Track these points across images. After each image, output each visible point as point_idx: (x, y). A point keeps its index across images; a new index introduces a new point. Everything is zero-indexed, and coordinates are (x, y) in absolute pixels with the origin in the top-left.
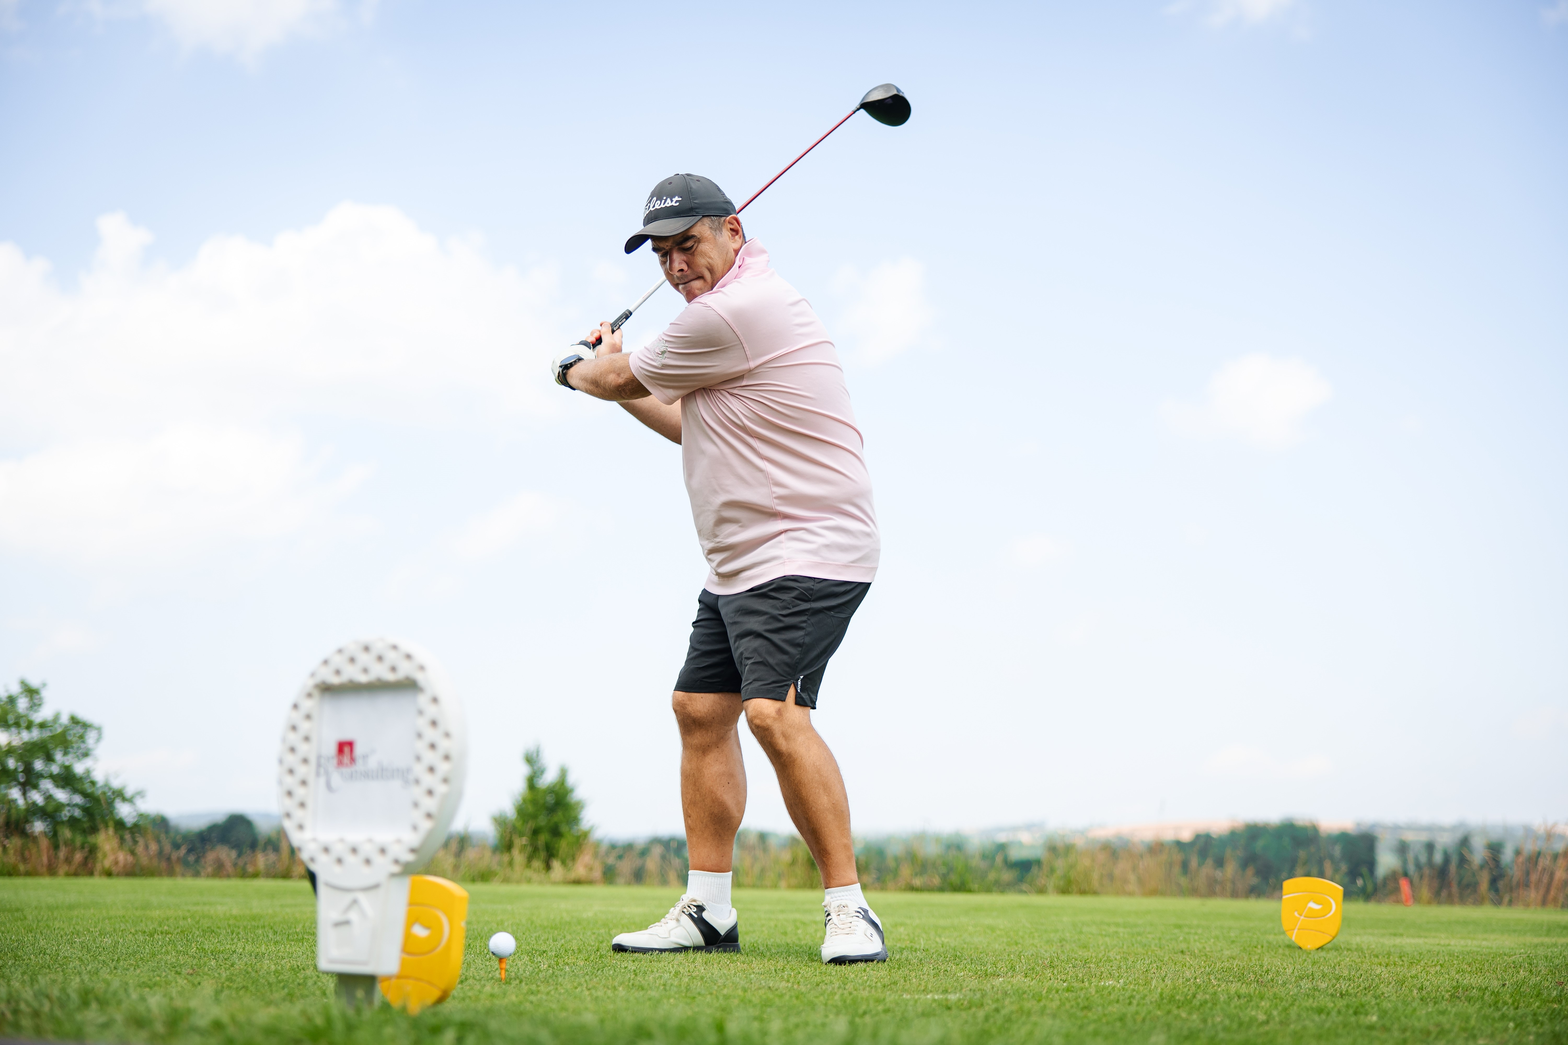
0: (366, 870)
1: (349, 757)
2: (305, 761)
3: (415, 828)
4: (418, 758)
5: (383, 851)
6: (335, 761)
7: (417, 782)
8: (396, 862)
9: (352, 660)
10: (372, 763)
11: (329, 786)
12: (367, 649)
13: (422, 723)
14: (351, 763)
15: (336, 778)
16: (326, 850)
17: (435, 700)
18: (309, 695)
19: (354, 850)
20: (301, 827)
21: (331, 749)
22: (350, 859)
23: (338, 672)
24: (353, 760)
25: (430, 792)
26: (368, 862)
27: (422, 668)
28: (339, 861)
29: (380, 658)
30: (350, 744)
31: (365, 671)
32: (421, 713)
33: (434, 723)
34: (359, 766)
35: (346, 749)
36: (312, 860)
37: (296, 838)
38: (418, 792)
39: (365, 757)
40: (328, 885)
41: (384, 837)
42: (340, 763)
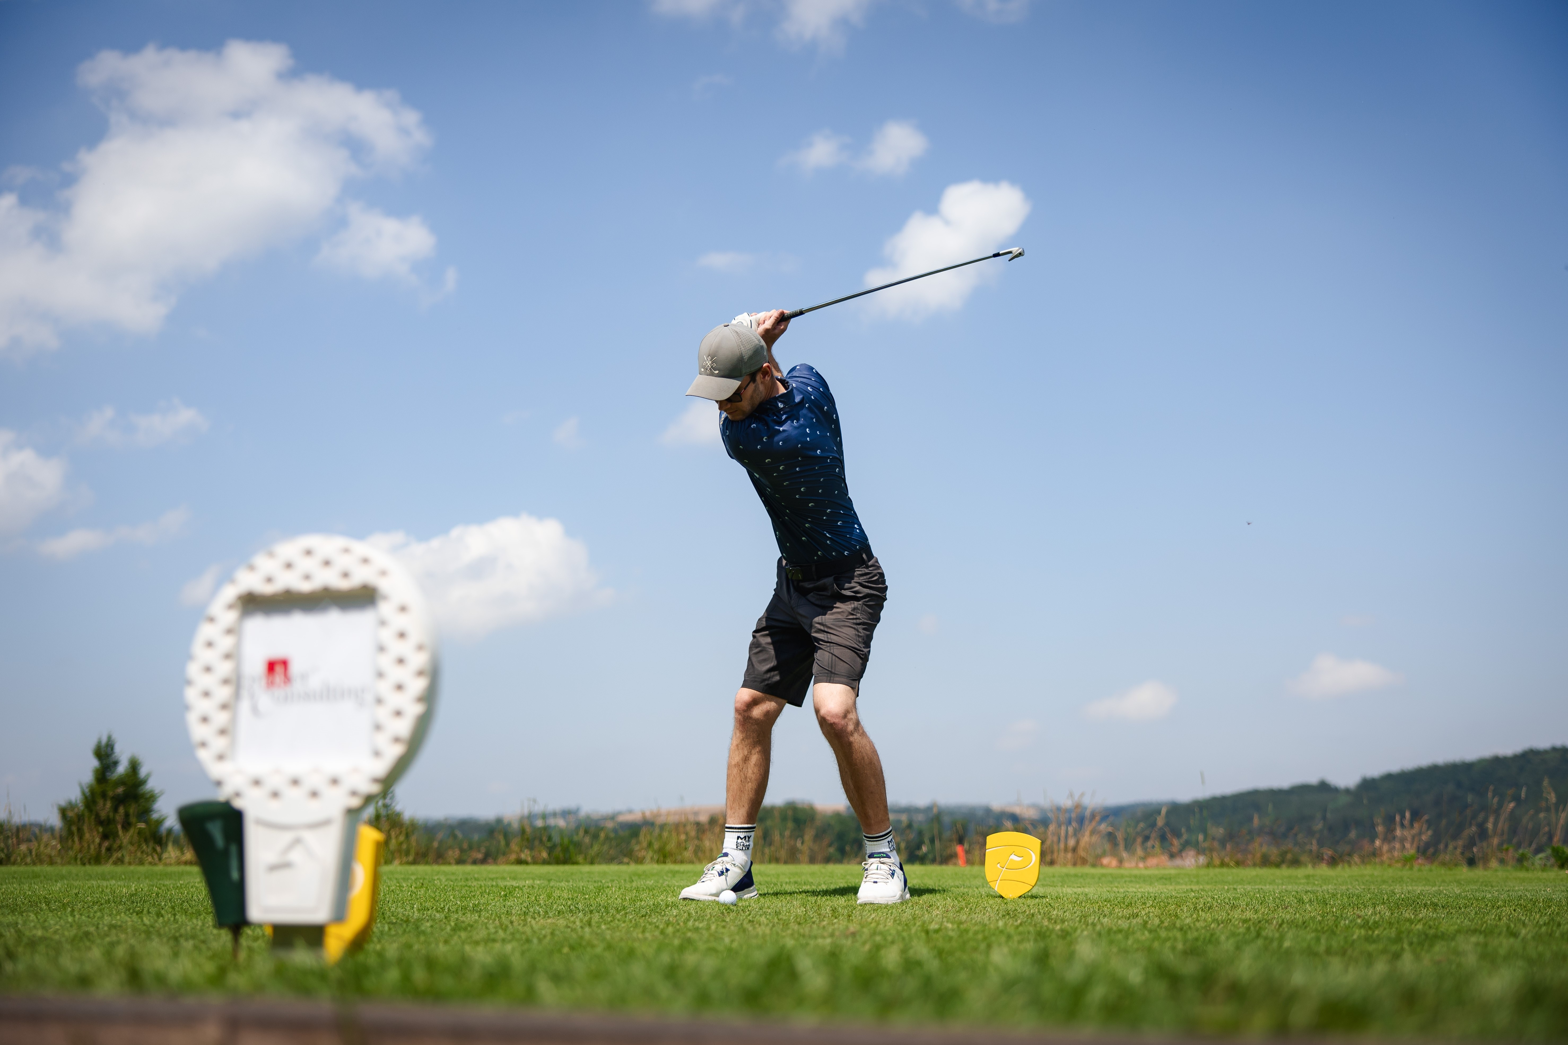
0: (314, 804)
1: (282, 677)
2: (226, 682)
3: (377, 754)
4: (380, 675)
5: (335, 781)
6: (264, 682)
7: (379, 701)
8: (354, 793)
9: (289, 566)
10: (315, 683)
11: (255, 710)
12: (308, 552)
13: (387, 635)
14: (285, 683)
15: (265, 699)
16: (257, 783)
17: (403, 609)
18: (231, 607)
19: (295, 782)
20: (221, 757)
21: (260, 668)
22: (290, 792)
23: (269, 580)
24: (287, 679)
25: (398, 713)
26: (314, 794)
27: (383, 573)
28: (276, 795)
29: (327, 563)
30: (285, 663)
31: (307, 577)
32: (383, 623)
33: (401, 635)
34: (297, 686)
35: (279, 669)
36: (237, 797)
37: (216, 770)
38: (383, 714)
39: (304, 677)
40: (261, 822)
41: (336, 765)
42: (271, 684)
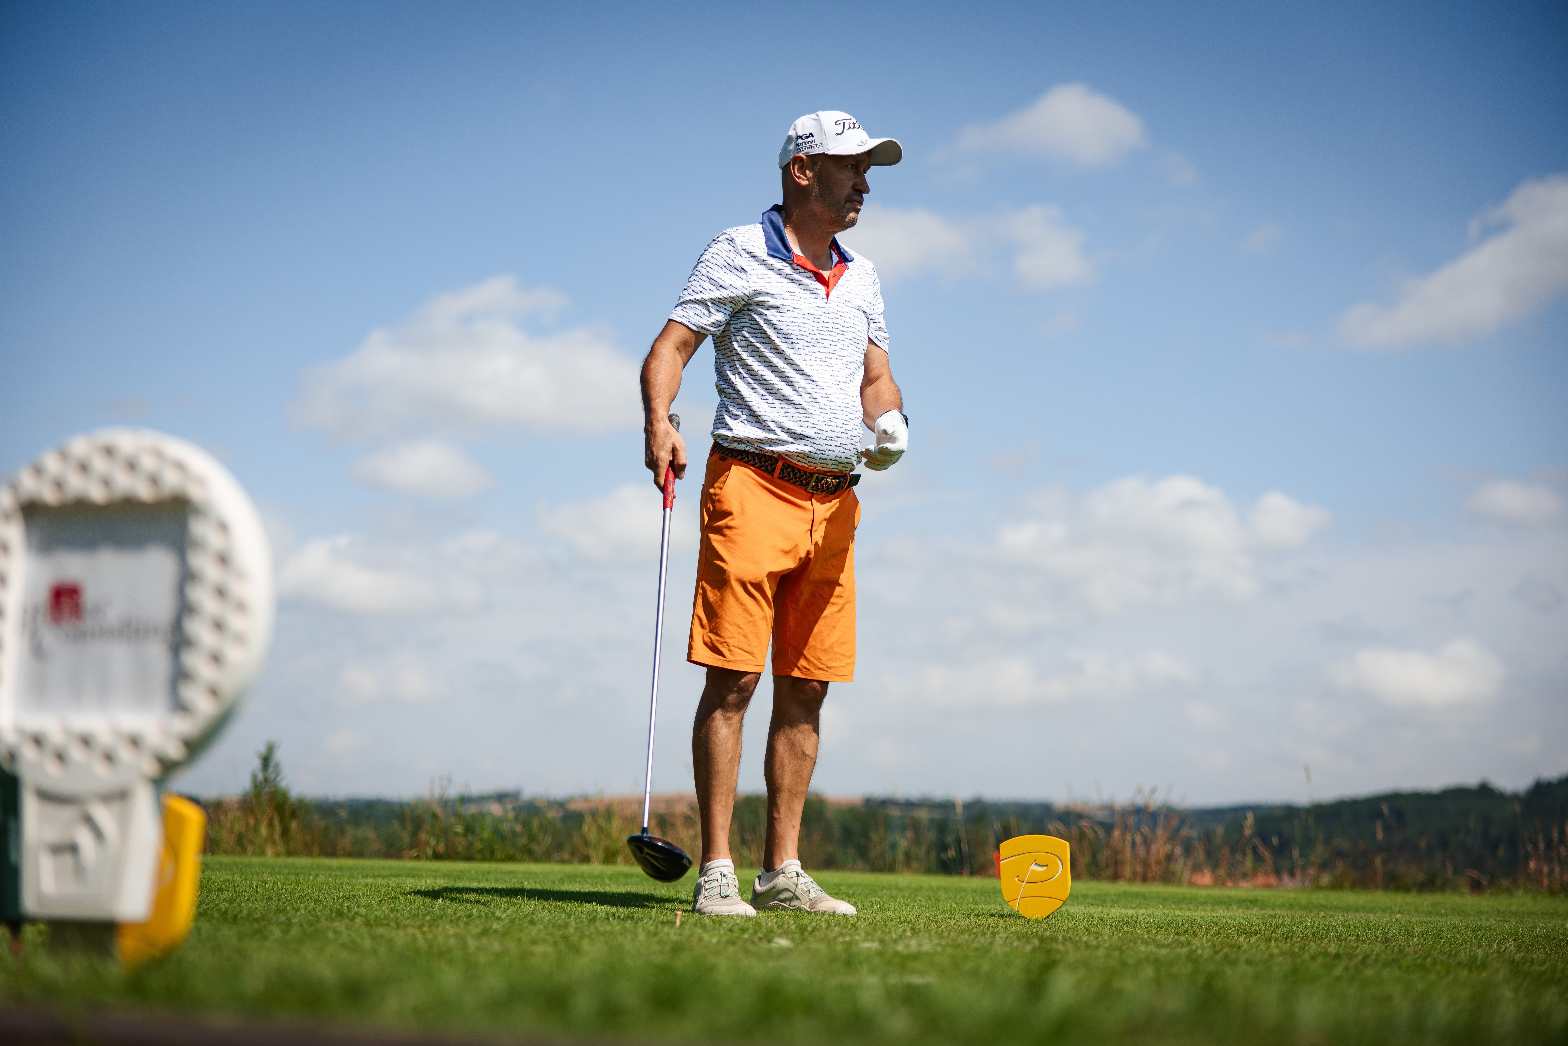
1: (72, 610)
5: (135, 742)
6: (47, 616)
8: (154, 757)
9: (84, 468)
10: (113, 617)
12: (109, 452)
13: (203, 559)
14: (75, 618)
15: (50, 637)
16: (38, 741)
17: (223, 527)
18: (8, 518)
19: (85, 742)
21: (43, 595)
22: (77, 753)
23: (58, 485)
24: (78, 614)
25: (215, 659)
26: (109, 758)
27: (200, 481)
28: (61, 757)
29: (131, 465)
30: (75, 591)
31: (106, 483)
33: (224, 559)
34: (90, 620)
35: (67, 597)
36: (13, 756)
38: (196, 659)
39: (99, 609)
40: (40, 792)
41: (137, 723)
42: (57, 617)
